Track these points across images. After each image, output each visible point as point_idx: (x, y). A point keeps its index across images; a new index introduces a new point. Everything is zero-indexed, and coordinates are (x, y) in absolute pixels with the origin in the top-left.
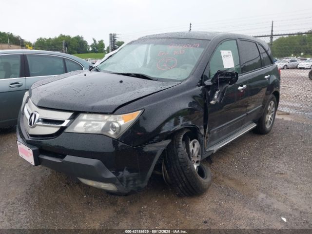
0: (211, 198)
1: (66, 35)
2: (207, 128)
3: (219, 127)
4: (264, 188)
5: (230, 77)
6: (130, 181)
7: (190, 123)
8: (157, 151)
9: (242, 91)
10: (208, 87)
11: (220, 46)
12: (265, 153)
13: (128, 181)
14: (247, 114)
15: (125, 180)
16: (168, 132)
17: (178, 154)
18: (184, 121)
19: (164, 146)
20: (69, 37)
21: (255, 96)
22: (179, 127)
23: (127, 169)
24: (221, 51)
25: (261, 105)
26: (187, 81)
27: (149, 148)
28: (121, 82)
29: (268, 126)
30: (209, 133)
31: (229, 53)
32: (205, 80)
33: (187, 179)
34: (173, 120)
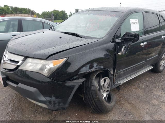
0: (113, 116)
1: (57, 10)
2: (116, 70)
3: (125, 69)
4: (151, 113)
5: (133, 37)
6: (56, 103)
7: (102, 67)
8: (75, 85)
9: (143, 46)
10: (118, 43)
11: (130, 16)
12: (156, 86)
13: (55, 103)
14: (146, 61)
15: (52, 103)
16: (85, 73)
17: (91, 87)
18: (97, 66)
19: (80, 82)
20: (58, 11)
21: (156, 48)
22: (93, 70)
23: (54, 96)
24: (130, 20)
25: (158, 55)
26: (103, 39)
27: (69, 83)
28: (61, 38)
29: (161, 68)
30: (117, 73)
31: (136, 21)
32: (116, 39)
33: (96, 104)
34: (89, 65)
